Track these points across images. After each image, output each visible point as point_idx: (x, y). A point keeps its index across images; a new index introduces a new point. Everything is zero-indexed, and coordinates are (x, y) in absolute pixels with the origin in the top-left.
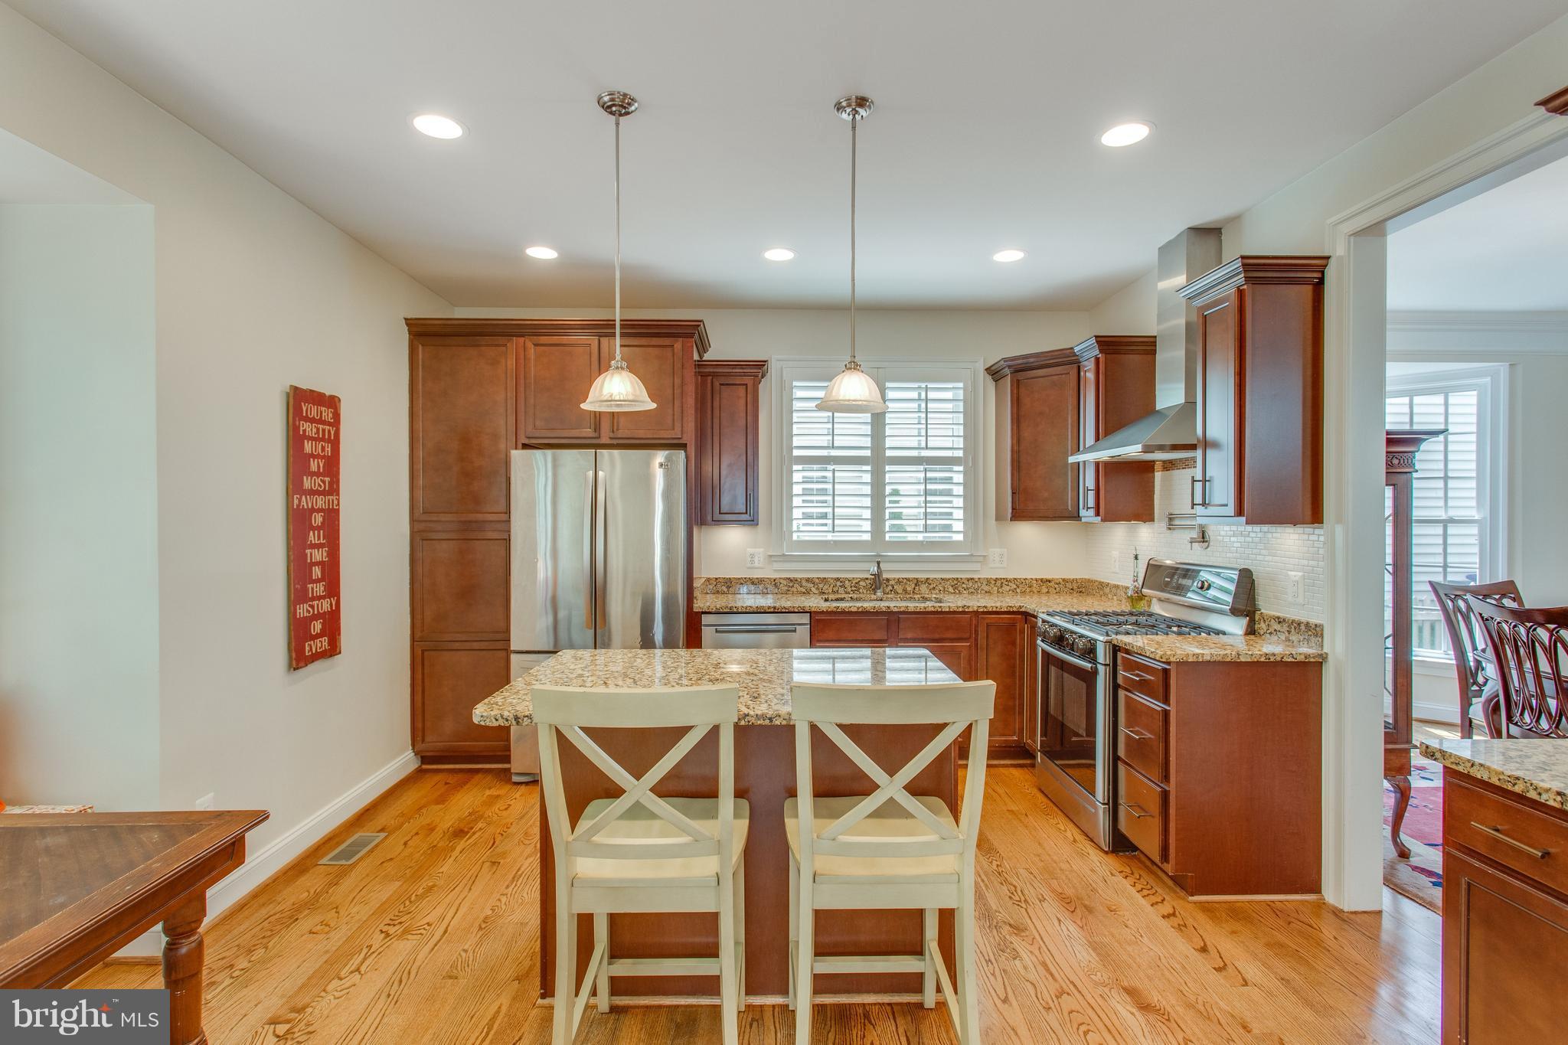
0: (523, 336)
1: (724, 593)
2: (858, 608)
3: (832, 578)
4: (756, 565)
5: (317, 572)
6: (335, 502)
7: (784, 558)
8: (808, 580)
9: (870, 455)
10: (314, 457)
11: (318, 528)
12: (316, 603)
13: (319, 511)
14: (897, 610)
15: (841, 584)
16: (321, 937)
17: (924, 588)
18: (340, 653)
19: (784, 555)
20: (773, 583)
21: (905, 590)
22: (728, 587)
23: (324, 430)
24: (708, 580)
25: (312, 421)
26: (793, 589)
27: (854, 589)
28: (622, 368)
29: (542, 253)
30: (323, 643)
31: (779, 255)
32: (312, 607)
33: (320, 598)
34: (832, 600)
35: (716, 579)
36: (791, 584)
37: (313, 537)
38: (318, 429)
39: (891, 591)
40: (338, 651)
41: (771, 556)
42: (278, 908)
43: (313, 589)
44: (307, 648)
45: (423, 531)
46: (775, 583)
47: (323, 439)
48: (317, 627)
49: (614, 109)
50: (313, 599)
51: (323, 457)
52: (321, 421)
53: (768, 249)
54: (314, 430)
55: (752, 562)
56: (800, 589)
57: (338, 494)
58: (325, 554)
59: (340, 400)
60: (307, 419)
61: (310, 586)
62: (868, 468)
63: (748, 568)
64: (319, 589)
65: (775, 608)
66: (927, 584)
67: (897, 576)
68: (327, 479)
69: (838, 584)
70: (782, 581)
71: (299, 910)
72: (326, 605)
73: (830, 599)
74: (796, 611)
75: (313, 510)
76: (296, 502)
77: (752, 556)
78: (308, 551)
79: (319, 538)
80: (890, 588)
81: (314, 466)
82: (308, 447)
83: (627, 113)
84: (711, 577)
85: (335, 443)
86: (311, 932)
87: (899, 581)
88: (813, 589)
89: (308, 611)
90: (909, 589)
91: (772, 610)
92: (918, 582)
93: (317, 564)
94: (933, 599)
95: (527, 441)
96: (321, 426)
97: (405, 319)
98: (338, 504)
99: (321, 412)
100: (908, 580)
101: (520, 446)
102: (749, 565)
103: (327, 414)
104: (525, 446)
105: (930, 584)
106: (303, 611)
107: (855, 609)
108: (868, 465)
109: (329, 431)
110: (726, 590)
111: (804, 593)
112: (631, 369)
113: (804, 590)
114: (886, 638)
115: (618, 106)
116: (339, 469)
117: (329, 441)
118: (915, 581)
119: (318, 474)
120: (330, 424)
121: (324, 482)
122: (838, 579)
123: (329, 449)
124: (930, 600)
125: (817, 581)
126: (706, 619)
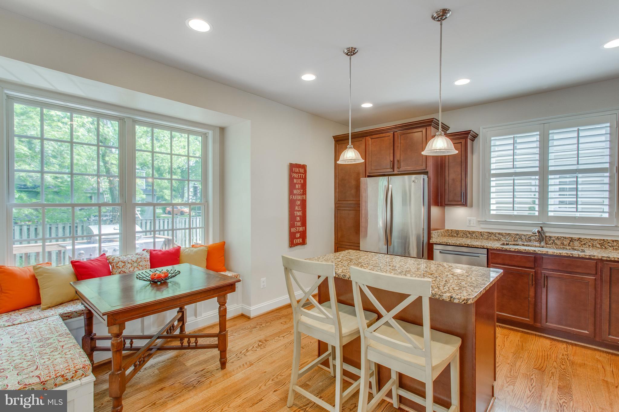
0: (367, 136)
1: (455, 237)
2: (515, 249)
3: (514, 234)
4: (472, 225)
5: (298, 219)
6: (305, 197)
7: (486, 222)
8: (499, 234)
9: (538, 170)
10: (297, 183)
11: (299, 205)
12: (298, 228)
13: (299, 200)
14: (540, 253)
15: (519, 237)
16: (283, 325)
17: (576, 243)
18: (306, 244)
19: (486, 221)
20: (480, 234)
21: (563, 244)
22: (457, 234)
23: (301, 176)
24: (448, 230)
25: (297, 173)
26: (491, 238)
27: (527, 240)
28: (351, 148)
29: (367, 105)
30: (300, 240)
31: (462, 82)
32: (297, 229)
33: (299, 227)
34: (511, 245)
35: (452, 230)
36: (490, 235)
37: (297, 208)
38: (299, 175)
39: (553, 243)
40: (305, 243)
41: (479, 221)
42: (279, 315)
43: (297, 224)
44: (295, 241)
45: (338, 207)
46: (481, 234)
47: (300, 178)
48: (298, 235)
49: (349, 54)
50: (297, 227)
51: (300, 184)
52: (300, 173)
53: (456, 80)
54: (297, 176)
55: (470, 223)
56: (495, 238)
57: (306, 195)
58: (301, 213)
59: (306, 166)
60: (295, 173)
61: (296, 223)
62: (537, 177)
63: (468, 226)
64: (299, 224)
65: (468, 245)
66: (579, 241)
67: (557, 235)
68: (302, 190)
69: (517, 237)
70: (484, 233)
71: (282, 317)
72: (301, 229)
73: (510, 244)
74: (479, 247)
75: (297, 200)
76: (291, 197)
77: (470, 221)
78: (295, 212)
79: (299, 208)
80: (552, 241)
81: (297, 186)
82: (295, 181)
83: (354, 54)
84: (449, 229)
85: (305, 179)
86: (281, 323)
87: (558, 238)
88: (502, 238)
89: (295, 230)
90: (565, 243)
91: (467, 246)
92: (572, 240)
93: (298, 216)
94: (580, 250)
95: (369, 175)
96: (300, 174)
97: (333, 136)
98: (306, 198)
99: (300, 170)
100: (565, 238)
101: (367, 176)
102: (468, 225)
103: (302, 170)
104: (369, 176)
105: (582, 241)
106: (293, 230)
107: (513, 250)
108: (537, 176)
109: (303, 176)
110: (456, 235)
111: (497, 240)
112: (355, 148)
113: (497, 239)
114: (533, 266)
115: (351, 52)
116: (306, 187)
117: (303, 178)
118: (570, 239)
119: (299, 189)
120: (303, 173)
121: (301, 191)
122: (517, 234)
123: (302, 181)
124: (578, 250)
125: (505, 234)
126: (435, 247)
